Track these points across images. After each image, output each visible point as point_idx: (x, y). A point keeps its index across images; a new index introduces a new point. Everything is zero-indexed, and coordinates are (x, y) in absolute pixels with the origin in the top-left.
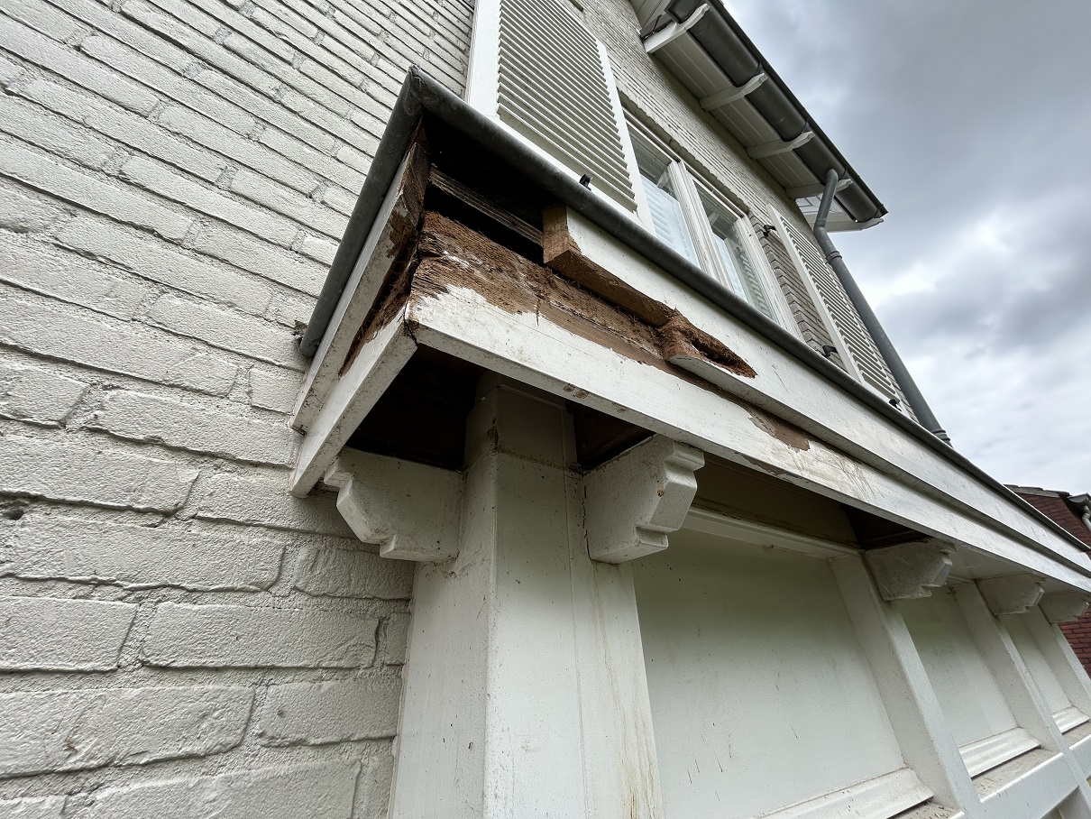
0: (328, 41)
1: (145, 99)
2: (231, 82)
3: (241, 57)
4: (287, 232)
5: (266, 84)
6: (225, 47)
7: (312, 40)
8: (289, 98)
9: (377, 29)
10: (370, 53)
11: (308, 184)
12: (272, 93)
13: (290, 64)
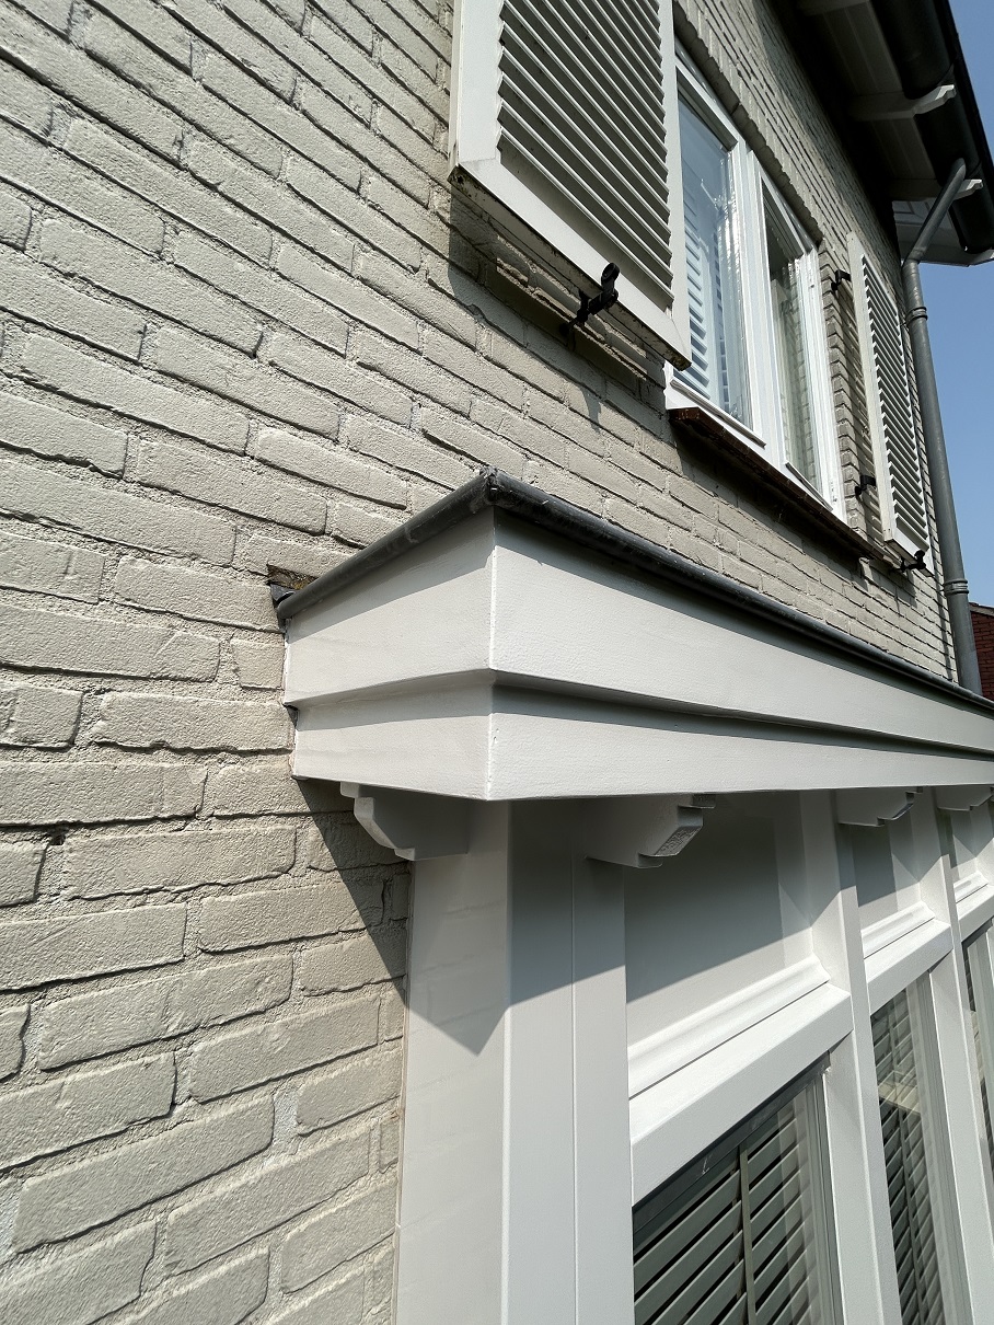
1: (14, 212)
3: (118, 73)
5: (162, 128)
6: (91, 55)
8: (197, 152)
11: (249, 333)
12: (174, 152)
13: (188, 72)
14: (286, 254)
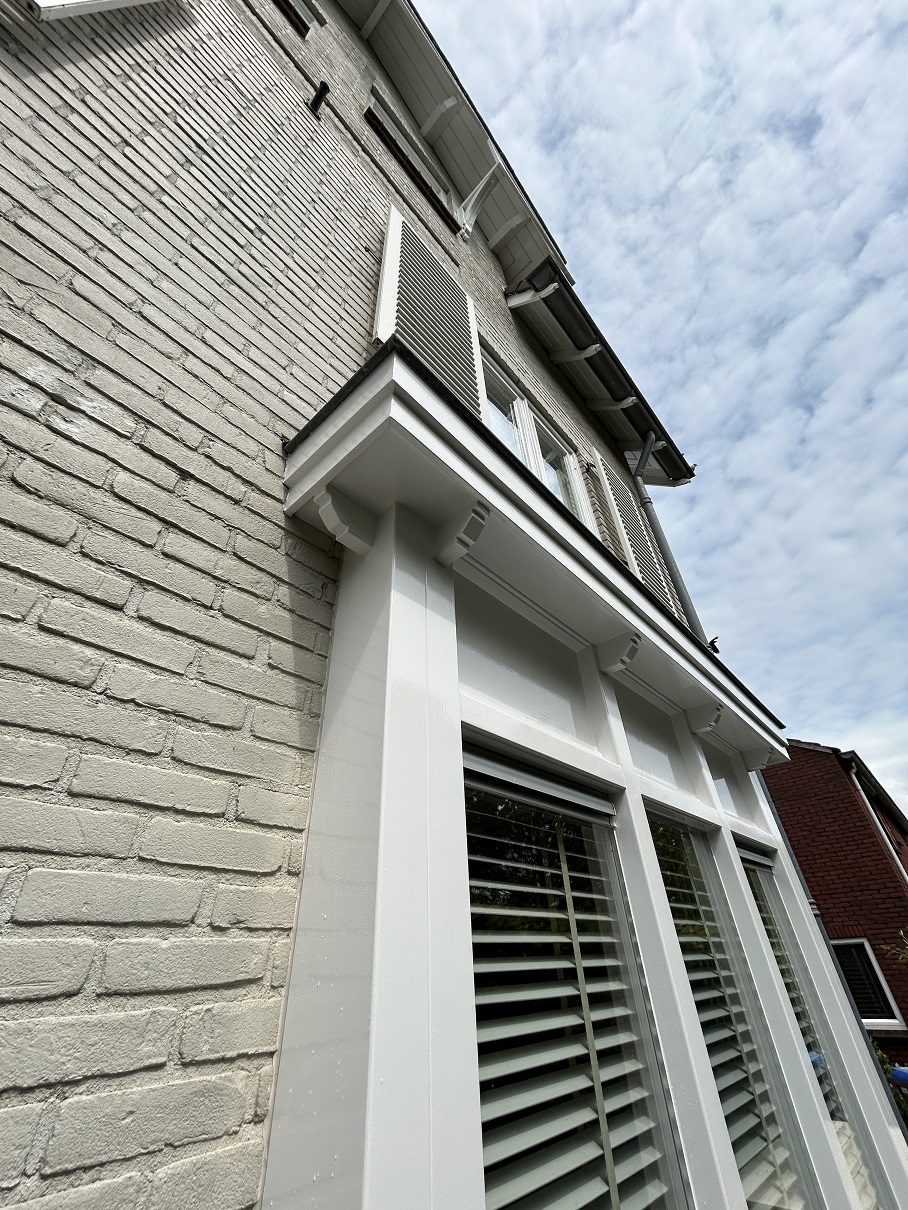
0: (290, 274)
1: (208, 299)
2: (244, 295)
3: (247, 279)
4: (276, 387)
5: (261, 299)
6: (239, 271)
7: (282, 272)
8: (272, 308)
9: (317, 268)
10: (314, 284)
11: (284, 362)
12: (264, 304)
13: (271, 286)
14: (301, 346)
